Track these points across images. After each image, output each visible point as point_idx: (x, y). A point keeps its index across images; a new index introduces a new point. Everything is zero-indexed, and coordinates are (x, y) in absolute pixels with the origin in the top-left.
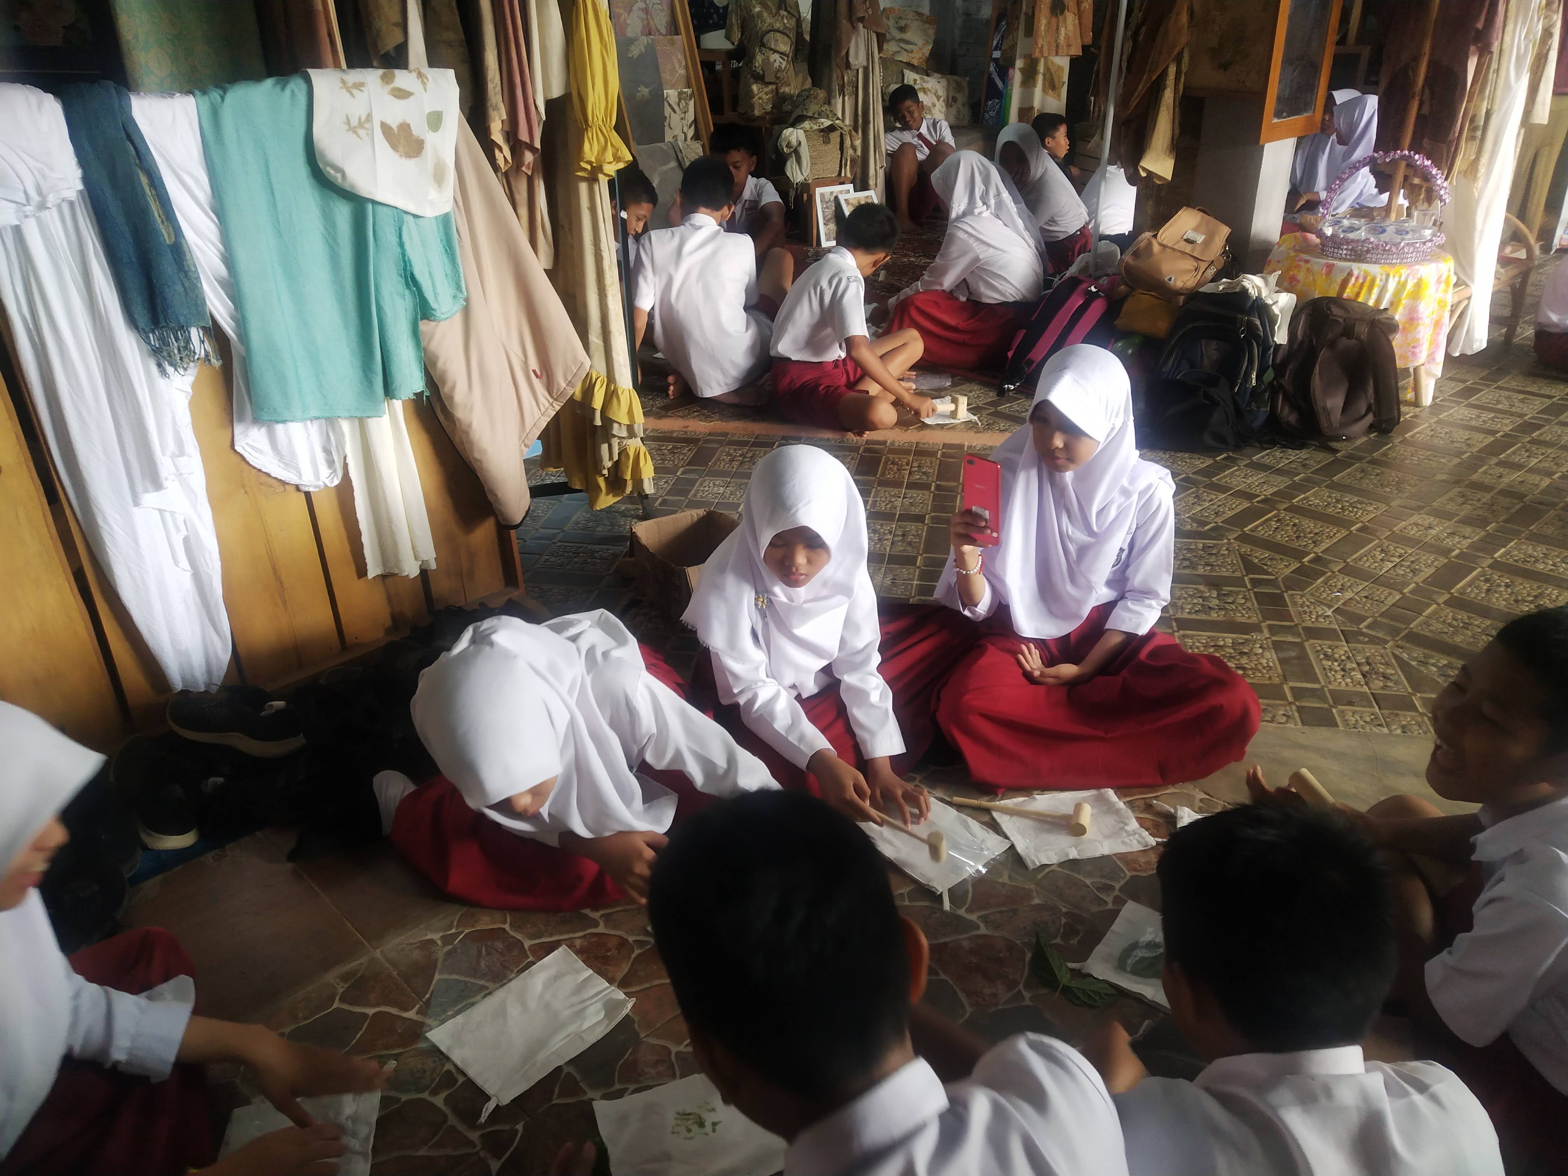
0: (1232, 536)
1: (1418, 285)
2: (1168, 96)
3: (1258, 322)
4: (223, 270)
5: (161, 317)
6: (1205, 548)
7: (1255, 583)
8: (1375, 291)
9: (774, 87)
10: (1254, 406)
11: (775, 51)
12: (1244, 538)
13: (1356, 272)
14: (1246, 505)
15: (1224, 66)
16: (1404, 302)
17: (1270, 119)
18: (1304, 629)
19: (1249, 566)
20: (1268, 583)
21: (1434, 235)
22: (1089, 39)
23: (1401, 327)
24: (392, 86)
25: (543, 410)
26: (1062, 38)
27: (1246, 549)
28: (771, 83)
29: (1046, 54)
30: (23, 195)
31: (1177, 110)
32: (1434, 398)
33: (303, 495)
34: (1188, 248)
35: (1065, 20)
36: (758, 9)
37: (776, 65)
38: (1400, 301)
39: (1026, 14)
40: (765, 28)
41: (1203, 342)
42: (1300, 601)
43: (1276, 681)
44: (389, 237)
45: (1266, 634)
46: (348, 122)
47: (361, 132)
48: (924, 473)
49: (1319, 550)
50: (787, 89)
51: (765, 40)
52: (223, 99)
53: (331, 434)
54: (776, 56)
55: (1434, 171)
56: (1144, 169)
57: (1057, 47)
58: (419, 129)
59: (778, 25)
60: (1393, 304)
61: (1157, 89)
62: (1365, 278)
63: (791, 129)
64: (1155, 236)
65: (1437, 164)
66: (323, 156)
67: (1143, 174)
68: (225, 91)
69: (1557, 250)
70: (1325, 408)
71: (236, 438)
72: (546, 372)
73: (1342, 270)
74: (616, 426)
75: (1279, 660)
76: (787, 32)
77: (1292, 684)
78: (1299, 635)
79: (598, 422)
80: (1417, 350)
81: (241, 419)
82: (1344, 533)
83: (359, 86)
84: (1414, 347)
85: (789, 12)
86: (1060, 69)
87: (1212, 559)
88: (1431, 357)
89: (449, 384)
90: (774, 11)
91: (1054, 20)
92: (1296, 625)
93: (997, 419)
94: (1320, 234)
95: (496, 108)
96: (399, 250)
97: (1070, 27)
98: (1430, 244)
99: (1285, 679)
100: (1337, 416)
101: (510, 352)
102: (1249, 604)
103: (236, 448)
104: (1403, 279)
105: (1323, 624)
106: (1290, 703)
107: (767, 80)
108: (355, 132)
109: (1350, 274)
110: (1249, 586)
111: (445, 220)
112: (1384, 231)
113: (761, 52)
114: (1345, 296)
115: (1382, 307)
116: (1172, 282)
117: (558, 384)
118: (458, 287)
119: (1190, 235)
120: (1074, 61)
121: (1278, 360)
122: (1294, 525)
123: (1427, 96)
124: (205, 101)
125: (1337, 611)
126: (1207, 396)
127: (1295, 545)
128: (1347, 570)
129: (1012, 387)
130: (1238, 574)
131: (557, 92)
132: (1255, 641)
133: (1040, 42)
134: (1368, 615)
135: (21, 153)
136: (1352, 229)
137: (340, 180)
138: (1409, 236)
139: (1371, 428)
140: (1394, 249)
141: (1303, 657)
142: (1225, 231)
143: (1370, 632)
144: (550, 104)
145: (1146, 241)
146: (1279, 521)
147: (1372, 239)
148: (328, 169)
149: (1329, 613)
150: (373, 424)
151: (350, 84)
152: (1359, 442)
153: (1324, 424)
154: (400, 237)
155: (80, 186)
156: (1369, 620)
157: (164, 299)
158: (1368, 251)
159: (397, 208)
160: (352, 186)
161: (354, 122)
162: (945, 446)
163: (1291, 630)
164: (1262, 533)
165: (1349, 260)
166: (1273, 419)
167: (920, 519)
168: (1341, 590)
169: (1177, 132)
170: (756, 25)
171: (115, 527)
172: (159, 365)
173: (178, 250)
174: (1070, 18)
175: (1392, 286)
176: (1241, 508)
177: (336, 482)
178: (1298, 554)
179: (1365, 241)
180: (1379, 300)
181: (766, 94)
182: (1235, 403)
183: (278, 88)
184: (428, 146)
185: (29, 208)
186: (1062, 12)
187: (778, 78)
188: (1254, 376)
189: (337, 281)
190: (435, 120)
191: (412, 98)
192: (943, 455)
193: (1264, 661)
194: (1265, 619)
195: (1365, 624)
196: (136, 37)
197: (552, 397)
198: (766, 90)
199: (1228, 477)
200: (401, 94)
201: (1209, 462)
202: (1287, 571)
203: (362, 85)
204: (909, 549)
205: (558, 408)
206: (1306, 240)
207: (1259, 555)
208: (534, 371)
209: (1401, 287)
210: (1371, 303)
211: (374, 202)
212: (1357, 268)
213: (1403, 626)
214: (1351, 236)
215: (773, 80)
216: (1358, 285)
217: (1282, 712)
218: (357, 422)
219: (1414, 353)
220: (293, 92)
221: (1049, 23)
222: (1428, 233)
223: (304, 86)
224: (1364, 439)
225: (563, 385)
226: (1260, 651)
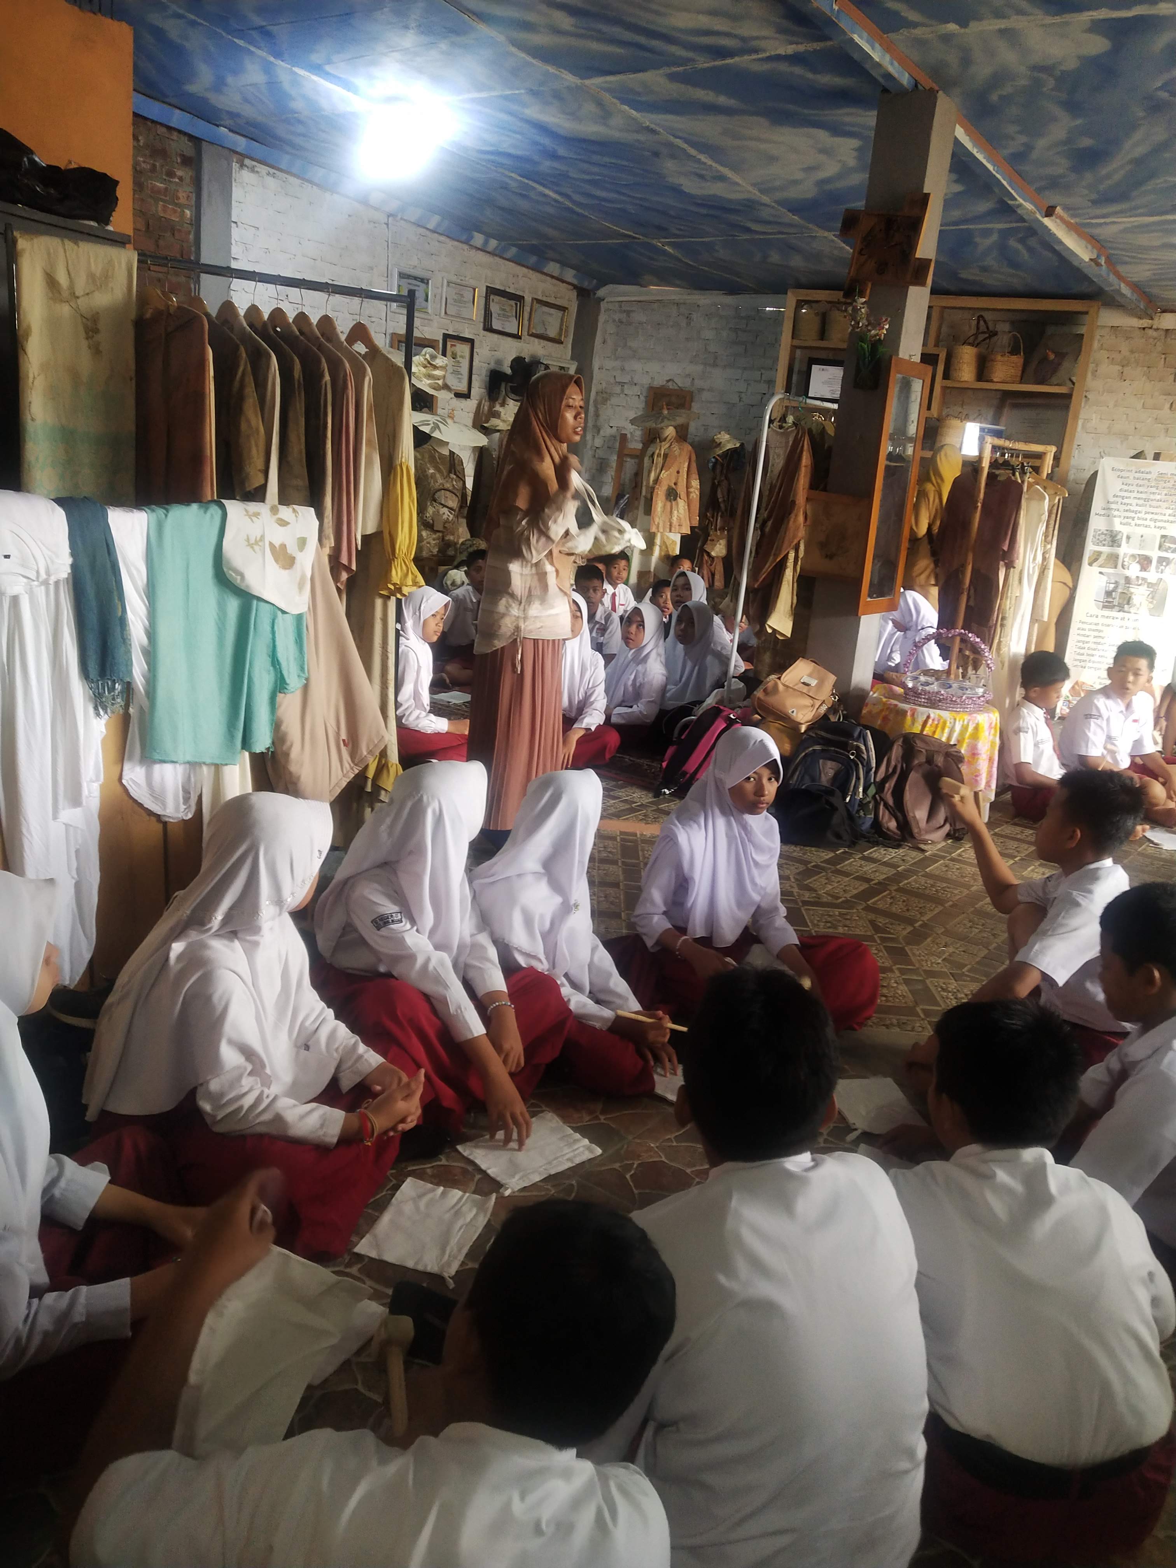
0: (860, 907)
1: (977, 728)
2: (789, 575)
3: (863, 748)
4: (145, 641)
5: (108, 672)
6: (841, 914)
7: (883, 939)
8: (947, 731)
9: (441, 534)
10: (862, 813)
11: (444, 506)
12: (868, 909)
13: (932, 716)
14: (866, 886)
15: (830, 557)
16: (966, 741)
17: (865, 598)
18: (925, 971)
19: (877, 928)
20: (891, 939)
21: (985, 693)
22: (696, 522)
23: (966, 759)
24: (277, 516)
25: (345, 772)
26: (675, 518)
27: (872, 916)
28: (439, 531)
29: (661, 530)
30: (35, 573)
31: (795, 585)
32: (990, 818)
33: (161, 826)
34: (805, 689)
35: (677, 504)
36: (431, 471)
37: (445, 517)
38: (964, 739)
39: (645, 497)
40: (437, 486)
41: (821, 761)
42: (918, 953)
43: (911, 1004)
44: (265, 627)
45: (897, 973)
46: (248, 540)
47: (256, 548)
48: (610, 852)
49: (925, 918)
50: (452, 538)
51: (436, 496)
52: (166, 516)
53: (192, 776)
54: (445, 510)
55: (983, 646)
56: (770, 627)
57: (671, 525)
58: (292, 549)
59: (448, 485)
60: (960, 741)
61: (780, 568)
62: (939, 720)
63: (455, 571)
64: (779, 678)
65: (983, 641)
66: (228, 562)
67: (770, 631)
68: (167, 511)
69: (1059, 718)
70: (915, 817)
71: (124, 773)
72: (353, 741)
73: (922, 714)
74: (383, 792)
75: (910, 991)
76: (456, 492)
77: (921, 1007)
78: (921, 975)
79: (369, 789)
80: (978, 779)
81: (130, 759)
82: (940, 908)
83: (257, 515)
84: (977, 776)
85: (458, 476)
86: (674, 542)
87: (848, 922)
88: (988, 784)
89: (288, 743)
90: (445, 474)
91: (668, 504)
92: (918, 969)
93: (661, 815)
94: (903, 685)
95: (329, 538)
96: (271, 636)
97: (681, 510)
98: (982, 699)
99: (917, 1004)
100: (923, 824)
101: (328, 725)
102: (881, 954)
103: (124, 781)
104: (966, 723)
105: (936, 968)
106: (923, 1019)
107: (435, 529)
108: (252, 547)
109: (928, 717)
110: (879, 942)
111: (299, 618)
112: (950, 687)
113: (432, 505)
114: (925, 733)
115: (952, 743)
116: (794, 714)
117: (362, 753)
118: (302, 669)
119: (806, 679)
120: (684, 538)
121: (878, 779)
122: (904, 901)
123: (972, 592)
124: (153, 516)
125: (944, 960)
126: (828, 803)
127: (907, 914)
128: (947, 933)
129: (667, 792)
130: (869, 933)
131: (370, 530)
132: (890, 979)
133: (657, 520)
134: (967, 963)
135: (40, 544)
136: (927, 684)
137: (238, 581)
138: (968, 692)
139: (948, 836)
140: (958, 700)
141: (927, 989)
142: (832, 679)
143: (971, 975)
144: (365, 538)
145: (773, 682)
146: (892, 898)
147: (943, 692)
148: (231, 572)
149: (940, 961)
150: (227, 770)
151: (250, 513)
152: (939, 846)
153: (915, 830)
154: (273, 627)
155: (69, 571)
156: (969, 966)
157: (114, 658)
158: (940, 701)
159: (273, 605)
160: (247, 586)
161: (252, 541)
162: (622, 833)
163: (915, 971)
164: (880, 905)
165: (927, 707)
166: (877, 824)
167: (616, 885)
168: (945, 946)
169: (795, 601)
170: (429, 484)
171: (34, 834)
172: (96, 708)
173: (123, 621)
174: (682, 504)
175: (958, 728)
176: (862, 888)
177: (190, 816)
178: (910, 921)
179: (937, 693)
180: (949, 738)
181: (434, 540)
182: (848, 810)
183: (202, 511)
184: (298, 561)
185: (36, 583)
186: (675, 499)
187: (445, 527)
188: (861, 790)
189: (220, 655)
190: (302, 543)
191: (289, 526)
192: (622, 840)
193: (899, 992)
194: (895, 964)
195: (966, 969)
196: (37, 459)
197: (353, 762)
198: (434, 536)
199: (849, 864)
200: (283, 523)
201: (831, 855)
202: (905, 933)
203: (259, 514)
204: (613, 907)
205: (357, 772)
206: (891, 690)
207: (881, 921)
208: (344, 741)
209: (965, 728)
210: (944, 739)
211: (259, 599)
212: (934, 713)
213: (992, 971)
214: (927, 688)
215: (441, 529)
216: (934, 725)
217: (918, 1025)
218: (213, 768)
219: (976, 781)
220: (212, 515)
221: (664, 506)
222: (980, 691)
223: (220, 512)
224: (944, 844)
225: (365, 753)
226: (895, 985)
